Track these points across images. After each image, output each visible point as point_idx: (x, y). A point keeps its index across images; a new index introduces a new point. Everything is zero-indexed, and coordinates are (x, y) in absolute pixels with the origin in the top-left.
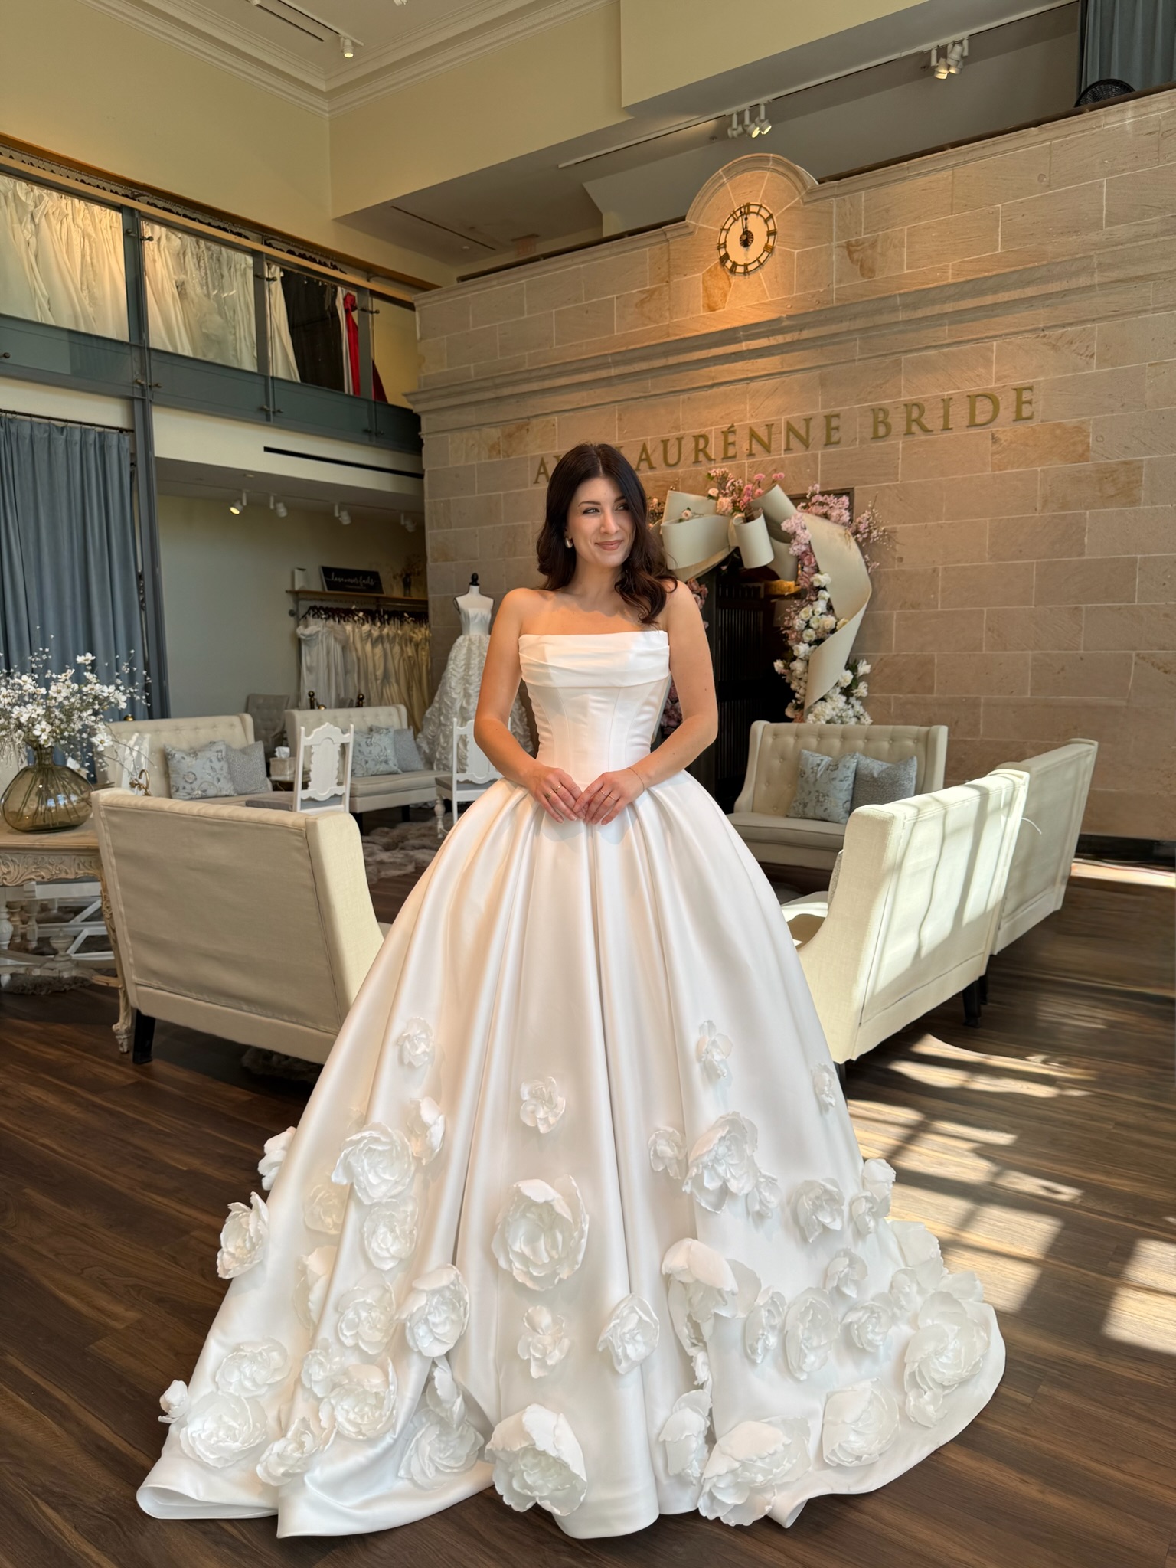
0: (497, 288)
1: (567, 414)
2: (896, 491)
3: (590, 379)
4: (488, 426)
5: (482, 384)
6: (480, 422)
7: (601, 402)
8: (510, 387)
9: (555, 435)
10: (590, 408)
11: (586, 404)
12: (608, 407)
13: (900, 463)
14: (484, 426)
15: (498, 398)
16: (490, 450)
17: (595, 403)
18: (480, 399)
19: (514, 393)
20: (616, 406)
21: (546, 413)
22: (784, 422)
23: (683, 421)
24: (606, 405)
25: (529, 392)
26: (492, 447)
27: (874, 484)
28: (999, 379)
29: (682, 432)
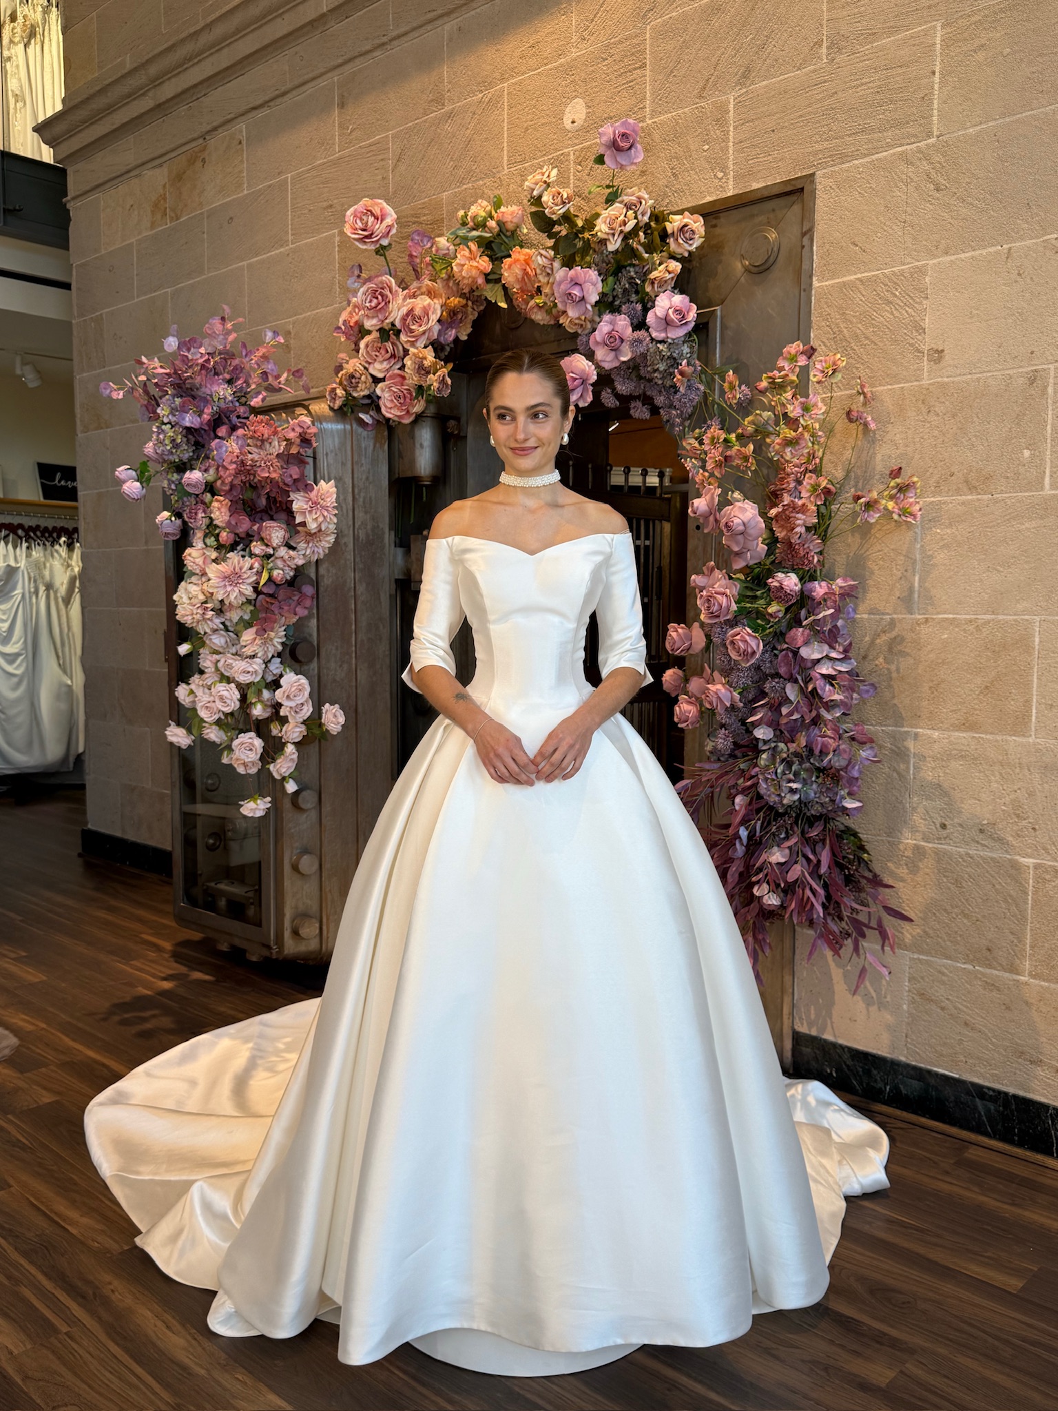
1: (260, 115)
2: (926, 166)
3: (291, 28)
4: (150, 165)
5: (134, 82)
6: (140, 161)
7: (311, 75)
8: (173, 80)
9: (242, 161)
10: (294, 93)
11: (289, 86)
12: (322, 83)
13: (936, 87)
14: (144, 167)
15: (159, 106)
16: (153, 212)
17: (301, 80)
18: (135, 115)
19: (180, 90)
20: (335, 77)
21: (230, 121)
22: (652, 38)
23: (450, 83)
24: (320, 80)
25: (201, 83)
26: (156, 205)
27: (866, 155)
29: (448, 108)
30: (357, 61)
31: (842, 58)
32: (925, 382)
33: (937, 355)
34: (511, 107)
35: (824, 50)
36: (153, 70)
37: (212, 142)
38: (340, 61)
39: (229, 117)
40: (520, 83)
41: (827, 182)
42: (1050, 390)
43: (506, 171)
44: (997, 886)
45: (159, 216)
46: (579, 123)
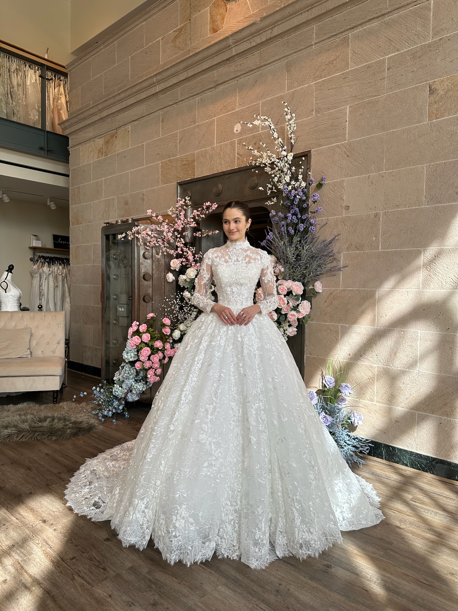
1: (135, 123)
2: (345, 150)
3: (146, 96)
4: (98, 137)
5: (93, 111)
6: (94, 136)
7: (153, 111)
8: (107, 110)
9: (129, 138)
10: (147, 117)
11: (145, 114)
12: (156, 114)
13: (347, 125)
14: (96, 138)
15: (101, 118)
16: (98, 153)
17: (149, 113)
18: (93, 121)
19: (108, 114)
20: (161, 112)
21: (125, 125)
22: (261, 106)
23: (198, 116)
24: (155, 113)
25: (116, 112)
26: (99, 151)
27: (326, 145)
28: (435, 34)
29: (197, 124)
30: (168, 108)
31: (319, 115)
32: (344, 216)
33: (347, 208)
34: (217, 125)
35: (314, 112)
36: (100, 107)
37: (119, 131)
38: (162, 107)
39: (125, 123)
40: (220, 117)
41: (315, 153)
42: (381, 219)
43: (215, 145)
44: (366, 374)
45: (100, 154)
46: (239, 131)
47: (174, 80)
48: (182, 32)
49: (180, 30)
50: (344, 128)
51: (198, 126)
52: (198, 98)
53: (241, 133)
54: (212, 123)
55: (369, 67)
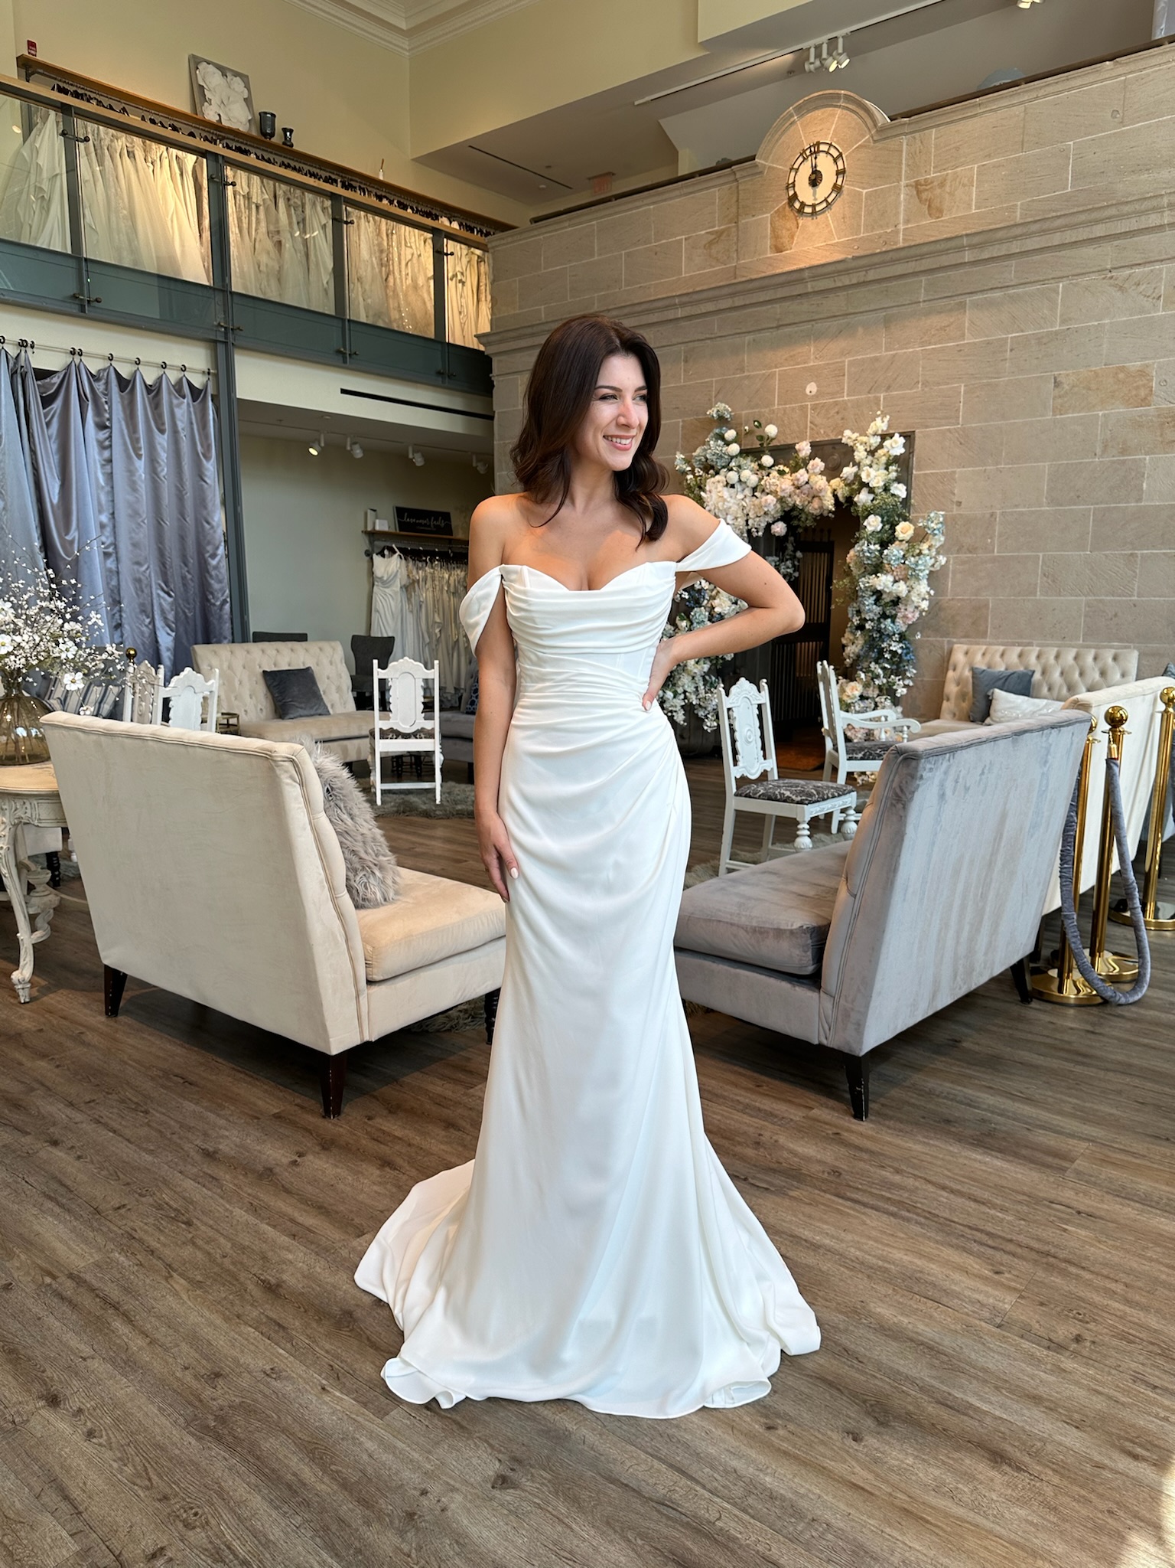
0: (568, 229)
3: (658, 320)
7: (667, 343)
13: (961, 407)
17: (661, 345)
22: (848, 365)
23: (748, 363)
24: (673, 347)
27: (935, 427)
28: (1063, 322)
29: (746, 374)
30: (697, 342)
31: (926, 389)
32: (955, 512)
33: (959, 504)
34: (780, 380)
35: (920, 385)
38: (686, 340)
40: (784, 370)
41: (920, 435)
42: (997, 519)
43: (777, 407)
46: (814, 393)
47: (710, 307)
48: (722, 238)
49: (720, 234)
50: (958, 410)
51: (748, 377)
52: (748, 338)
53: (816, 397)
54: (772, 376)
55: (989, 343)
